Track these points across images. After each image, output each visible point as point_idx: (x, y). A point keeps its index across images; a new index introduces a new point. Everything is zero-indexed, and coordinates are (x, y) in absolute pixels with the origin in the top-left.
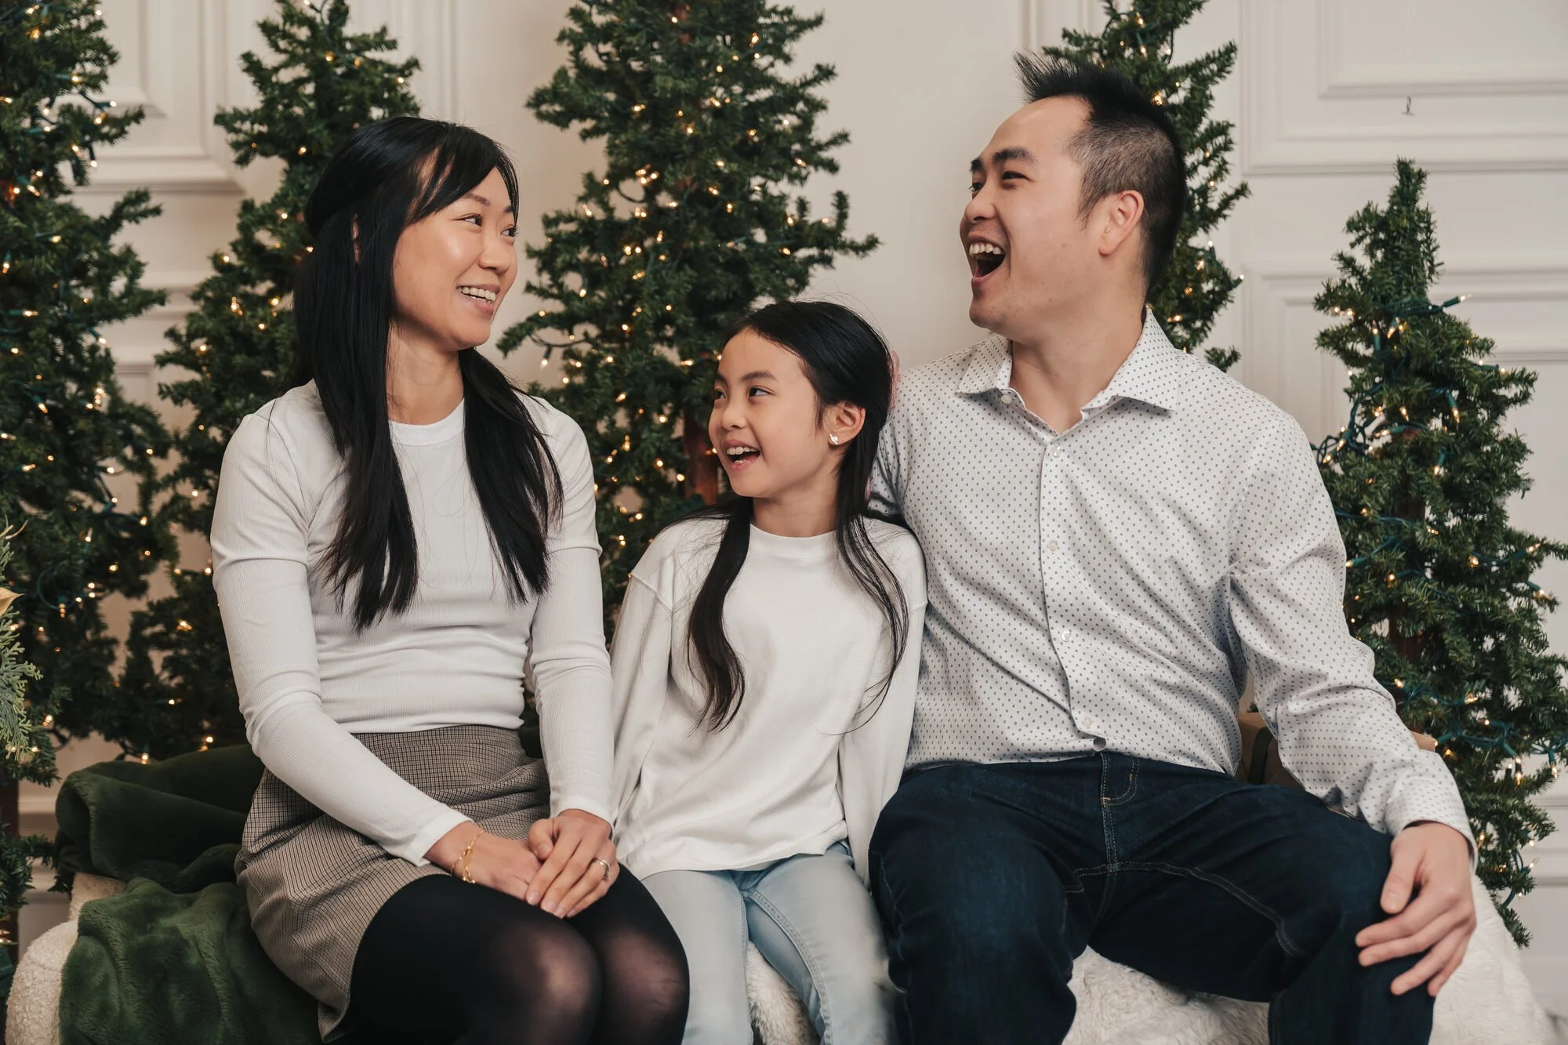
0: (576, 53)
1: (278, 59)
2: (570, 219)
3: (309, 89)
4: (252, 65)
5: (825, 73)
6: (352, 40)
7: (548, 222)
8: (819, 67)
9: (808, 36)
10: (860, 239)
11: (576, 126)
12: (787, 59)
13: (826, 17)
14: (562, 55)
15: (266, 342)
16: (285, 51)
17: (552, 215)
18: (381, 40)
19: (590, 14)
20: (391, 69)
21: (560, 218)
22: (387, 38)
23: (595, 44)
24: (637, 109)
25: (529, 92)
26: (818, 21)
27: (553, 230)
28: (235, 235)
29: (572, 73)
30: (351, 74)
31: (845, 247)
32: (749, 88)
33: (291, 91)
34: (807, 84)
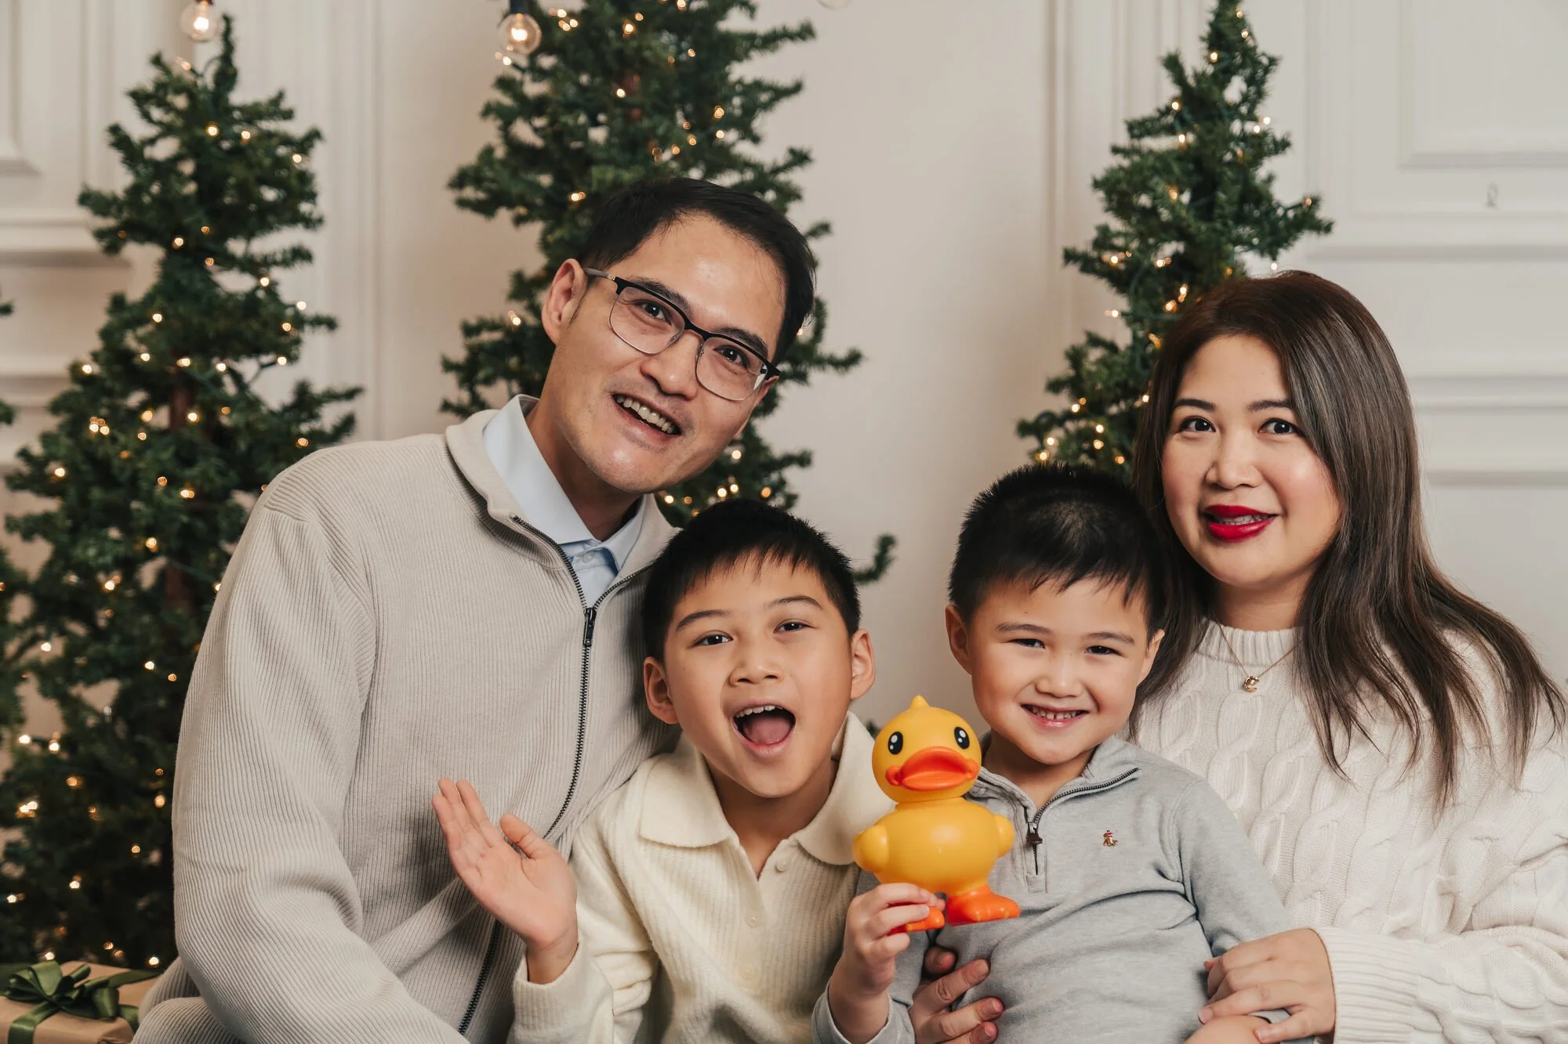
0: (505, 129)
1: (151, 131)
2: (493, 327)
3: (188, 167)
4: (119, 139)
5: (799, 158)
6: (242, 109)
7: (469, 330)
8: (792, 152)
9: (785, 106)
10: (841, 353)
11: (504, 215)
12: (756, 140)
13: (808, 84)
14: (489, 133)
15: (127, 474)
16: (159, 123)
17: (473, 321)
18: (276, 108)
19: (521, 83)
20: (287, 141)
21: (483, 326)
22: (285, 105)
23: (528, 119)
24: (575, 197)
25: (450, 171)
26: (797, 88)
27: (475, 340)
28: (97, 344)
29: (500, 152)
30: (239, 151)
31: (821, 362)
32: (713, 170)
33: (164, 170)
34: (777, 170)
